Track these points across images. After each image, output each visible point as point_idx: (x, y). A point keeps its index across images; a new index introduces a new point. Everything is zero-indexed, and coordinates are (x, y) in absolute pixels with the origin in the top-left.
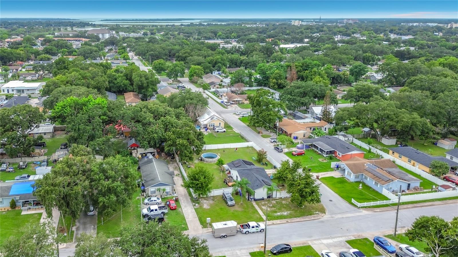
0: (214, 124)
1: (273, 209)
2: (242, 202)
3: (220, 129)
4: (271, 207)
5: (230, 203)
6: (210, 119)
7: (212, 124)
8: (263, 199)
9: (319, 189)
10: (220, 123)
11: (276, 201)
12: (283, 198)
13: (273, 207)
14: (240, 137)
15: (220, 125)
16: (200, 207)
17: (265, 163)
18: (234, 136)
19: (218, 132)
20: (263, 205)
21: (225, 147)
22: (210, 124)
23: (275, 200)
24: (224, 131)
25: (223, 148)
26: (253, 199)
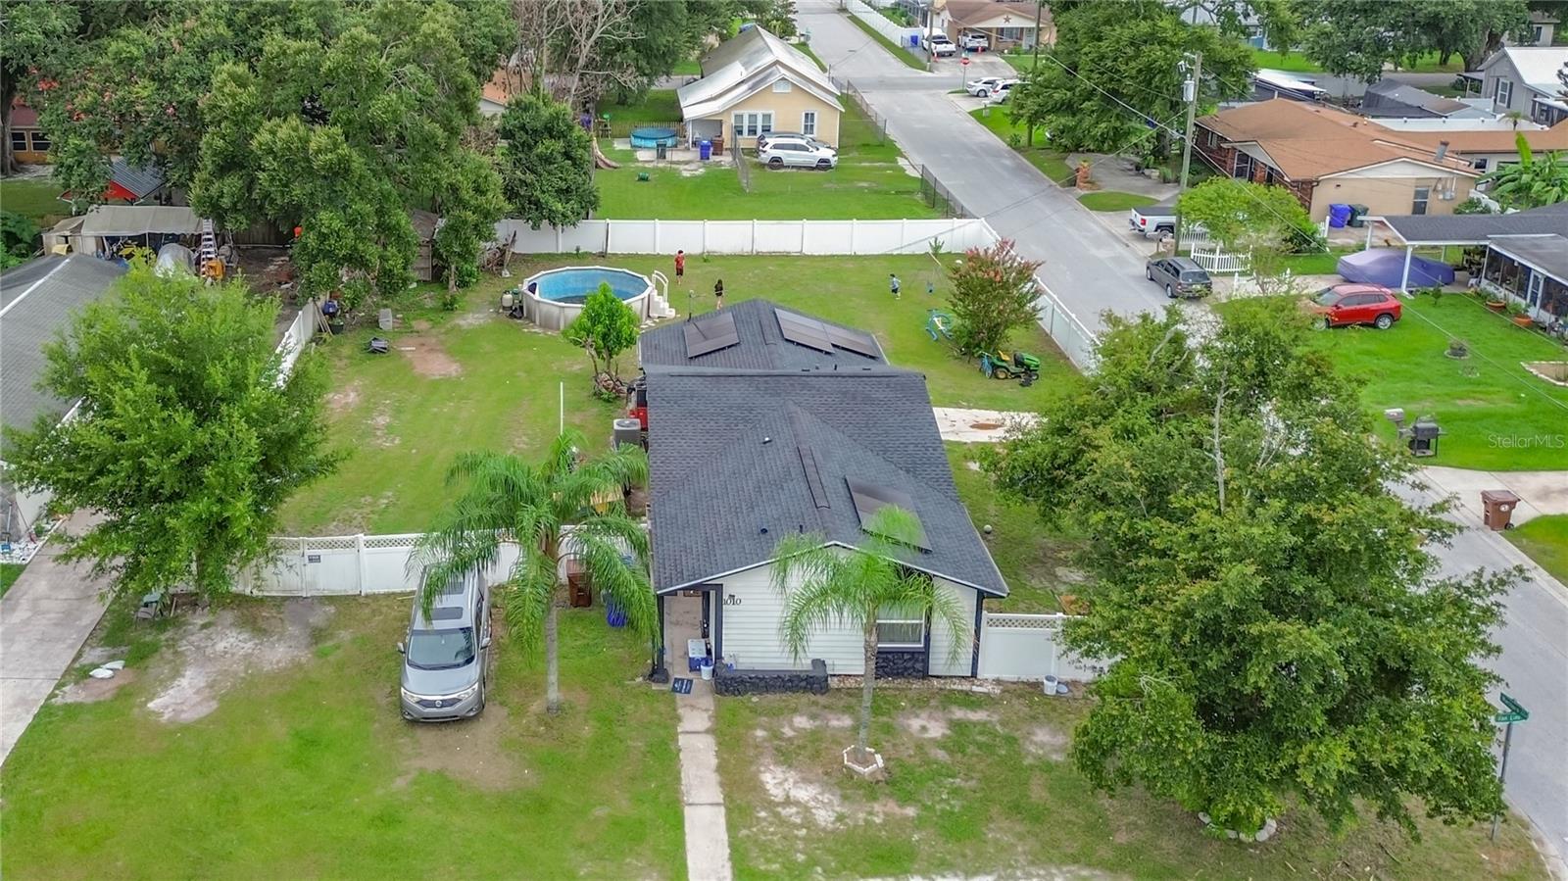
0: (767, 117)
1: (882, 810)
2: (553, 694)
3: (795, 147)
4: (871, 789)
5: (421, 687)
6: (744, 87)
7: (753, 117)
8: (813, 683)
9: (1493, 633)
10: (809, 117)
11: (959, 714)
12: (1050, 688)
13: (895, 783)
14: (919, 196)
15: (809, 129)
16: (124, 694)
17: (1019, 362)
18: (876, 192)
19: (776, 162)
20: (785, 755)
21: (763, 247)
22: (739, 117)
23: (949, 699)
24: (824, 165)
25: (747, 249)
26: (706, 672)
